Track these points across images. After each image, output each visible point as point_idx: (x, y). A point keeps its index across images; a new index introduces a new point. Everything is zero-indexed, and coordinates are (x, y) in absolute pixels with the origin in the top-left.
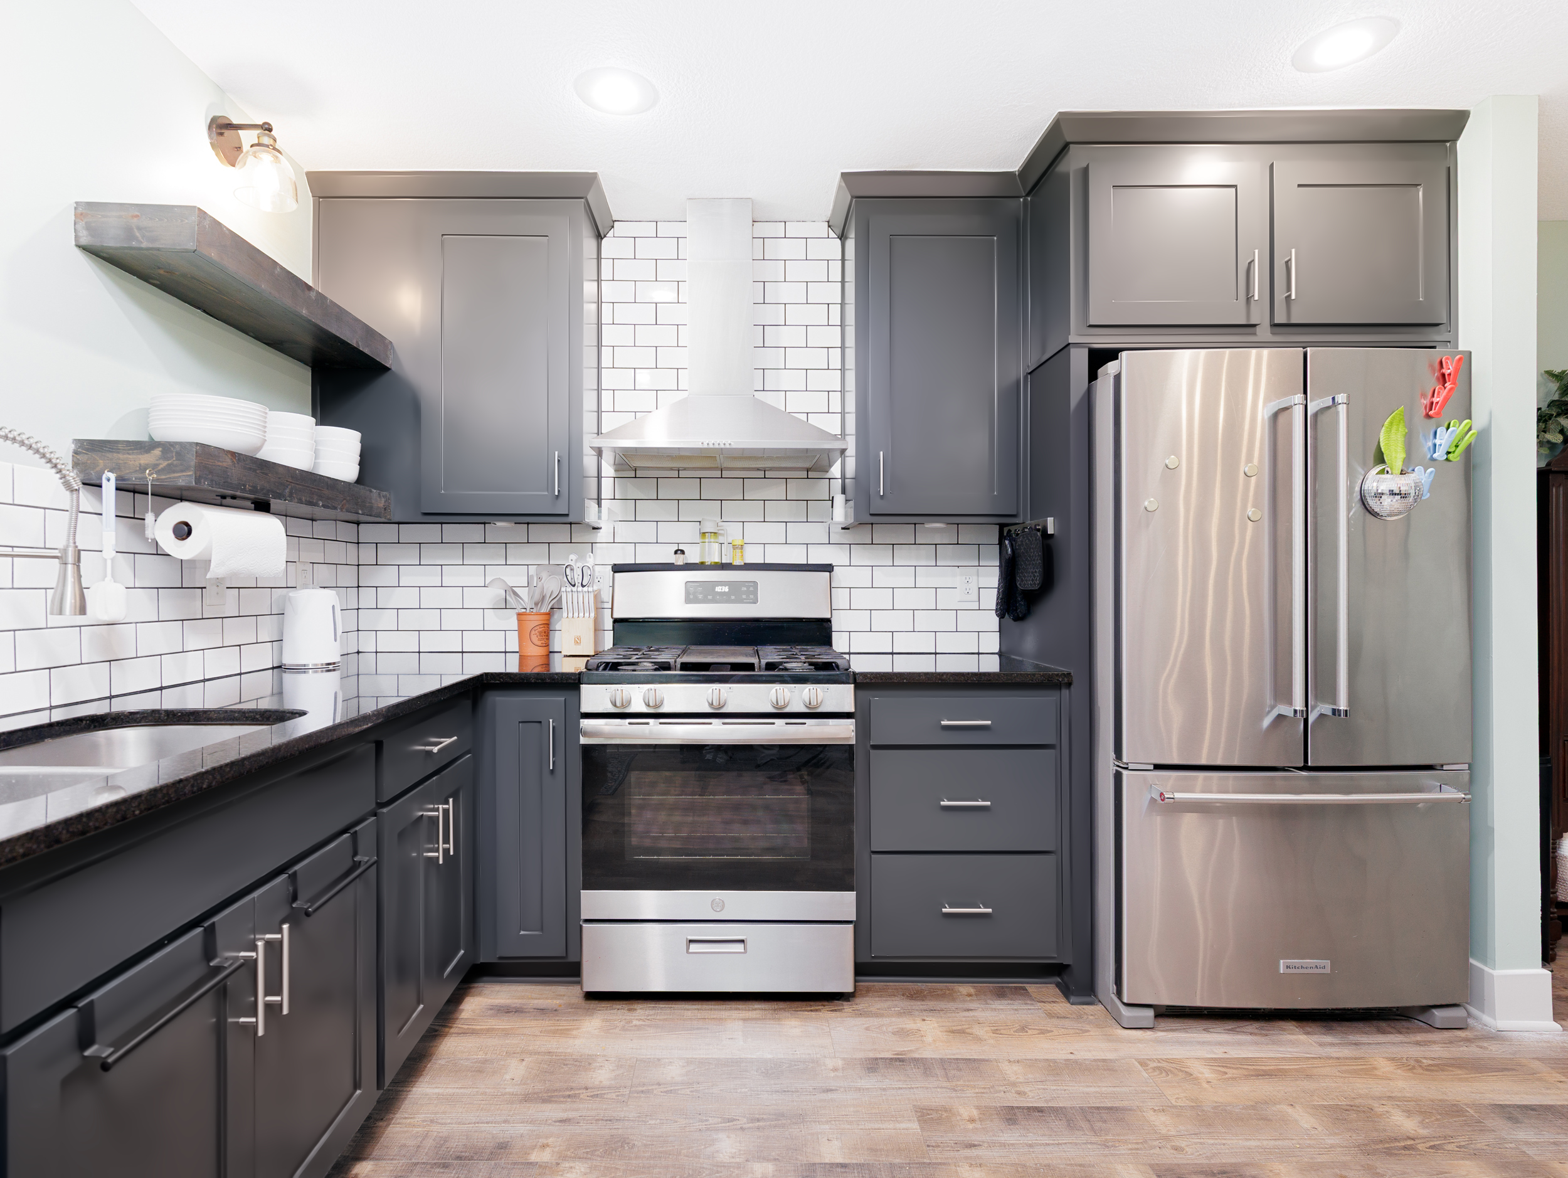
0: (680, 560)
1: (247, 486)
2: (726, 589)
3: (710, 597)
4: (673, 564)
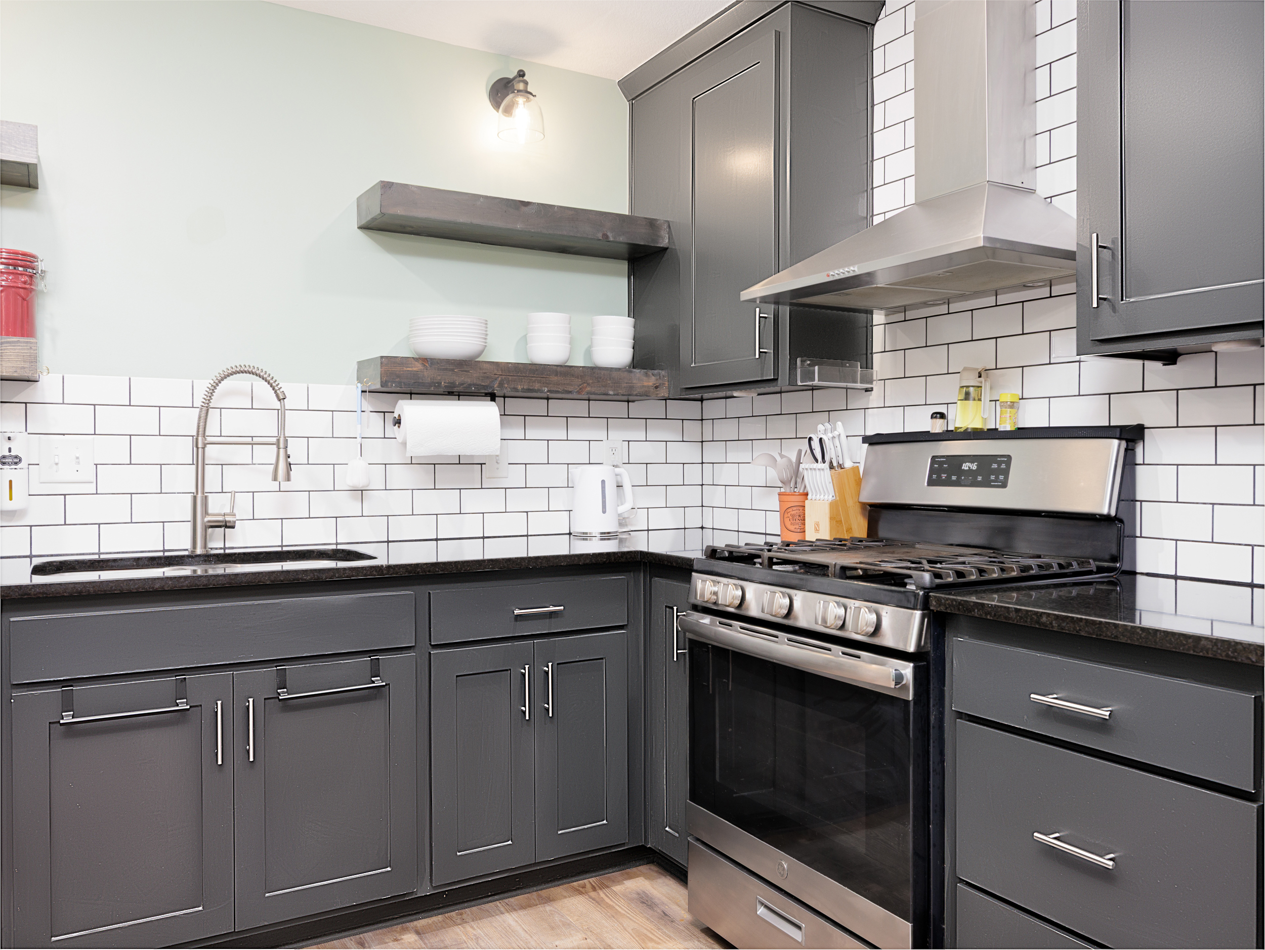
0: (937, 427)
1: (443, 383)
2: (974, 467)
3: (954, 478)
4: (929, 431)
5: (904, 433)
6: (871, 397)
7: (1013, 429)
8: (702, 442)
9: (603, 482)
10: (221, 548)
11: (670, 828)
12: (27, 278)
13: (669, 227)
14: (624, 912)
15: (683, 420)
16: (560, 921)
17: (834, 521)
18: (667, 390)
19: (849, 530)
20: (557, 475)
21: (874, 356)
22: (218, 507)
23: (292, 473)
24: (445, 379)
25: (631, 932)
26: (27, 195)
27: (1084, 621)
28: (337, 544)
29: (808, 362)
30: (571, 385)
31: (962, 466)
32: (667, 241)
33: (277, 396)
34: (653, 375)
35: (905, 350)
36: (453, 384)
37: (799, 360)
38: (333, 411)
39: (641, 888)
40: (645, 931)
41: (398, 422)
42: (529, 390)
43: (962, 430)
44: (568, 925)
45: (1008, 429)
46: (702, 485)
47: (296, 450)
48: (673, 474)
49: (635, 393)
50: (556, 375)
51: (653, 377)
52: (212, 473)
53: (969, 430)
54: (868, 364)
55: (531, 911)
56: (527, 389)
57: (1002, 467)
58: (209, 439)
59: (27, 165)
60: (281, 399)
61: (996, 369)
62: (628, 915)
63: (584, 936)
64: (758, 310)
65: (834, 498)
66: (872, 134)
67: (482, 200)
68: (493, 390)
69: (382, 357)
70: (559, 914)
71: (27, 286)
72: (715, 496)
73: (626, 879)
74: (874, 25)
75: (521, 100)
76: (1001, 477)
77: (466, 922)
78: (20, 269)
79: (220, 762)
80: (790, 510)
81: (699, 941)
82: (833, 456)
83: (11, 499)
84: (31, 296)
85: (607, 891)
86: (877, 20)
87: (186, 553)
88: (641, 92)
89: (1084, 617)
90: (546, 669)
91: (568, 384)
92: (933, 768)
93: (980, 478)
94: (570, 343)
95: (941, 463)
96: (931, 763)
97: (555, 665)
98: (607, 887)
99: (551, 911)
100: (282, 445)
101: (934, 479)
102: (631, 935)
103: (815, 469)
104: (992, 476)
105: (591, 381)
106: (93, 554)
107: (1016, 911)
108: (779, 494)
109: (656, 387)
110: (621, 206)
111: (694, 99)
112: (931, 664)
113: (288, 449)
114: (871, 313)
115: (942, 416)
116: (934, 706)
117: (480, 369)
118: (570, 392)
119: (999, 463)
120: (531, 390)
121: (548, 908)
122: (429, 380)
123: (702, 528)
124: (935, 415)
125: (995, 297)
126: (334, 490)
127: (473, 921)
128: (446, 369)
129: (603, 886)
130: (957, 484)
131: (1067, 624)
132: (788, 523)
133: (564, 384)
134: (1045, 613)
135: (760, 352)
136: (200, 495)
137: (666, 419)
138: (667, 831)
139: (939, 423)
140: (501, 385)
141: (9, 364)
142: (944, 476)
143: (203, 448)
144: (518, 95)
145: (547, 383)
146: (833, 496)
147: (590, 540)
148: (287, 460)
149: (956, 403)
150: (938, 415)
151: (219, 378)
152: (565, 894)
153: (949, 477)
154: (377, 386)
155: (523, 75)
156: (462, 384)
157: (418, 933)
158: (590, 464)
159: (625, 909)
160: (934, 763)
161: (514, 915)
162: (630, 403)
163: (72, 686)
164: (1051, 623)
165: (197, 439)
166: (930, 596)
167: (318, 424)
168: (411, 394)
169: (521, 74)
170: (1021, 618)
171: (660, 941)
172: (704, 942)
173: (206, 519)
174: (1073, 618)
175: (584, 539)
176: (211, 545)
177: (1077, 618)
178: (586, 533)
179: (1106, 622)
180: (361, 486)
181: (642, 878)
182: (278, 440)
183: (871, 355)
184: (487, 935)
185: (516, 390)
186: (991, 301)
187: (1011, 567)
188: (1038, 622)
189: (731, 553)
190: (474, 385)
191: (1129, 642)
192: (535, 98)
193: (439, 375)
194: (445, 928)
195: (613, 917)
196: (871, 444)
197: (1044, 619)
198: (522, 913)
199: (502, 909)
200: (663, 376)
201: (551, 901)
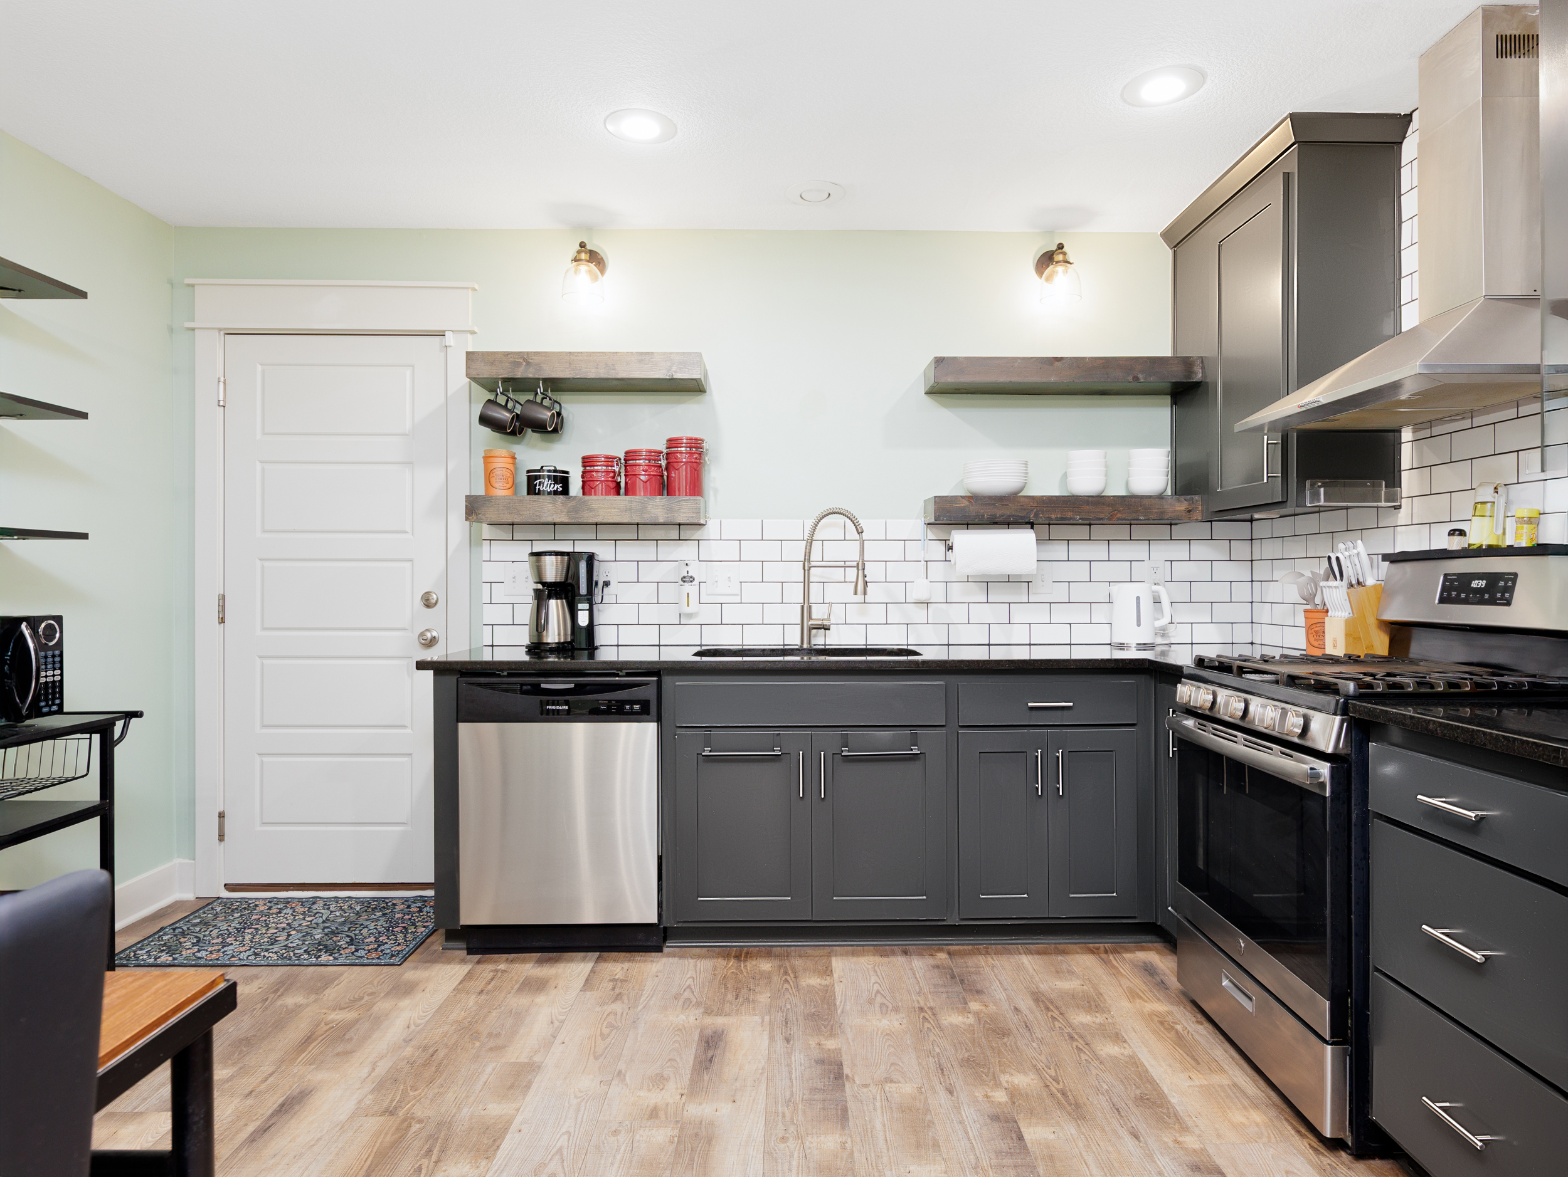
5: (1430, 550)
6: (1399, 515)
7: (1530, 545)
8: (1252, 561)
9: (1138, 598)
10: (822, 645)
11: (1172, 908)
12: (697, 455)
13: (1202, 362)
14: (1125, 974)
15: (1230, 540)
16: (1067, 968)
17: (1351, 639)
18: (1200, 513)
19: (1370, 646)
20: (1099, 592)
21: (1403, 473)
22: (819, 613)
23: (868, 589)
24: (987, 512)
25: (1125, 988)
26: (701, 397)
27: (1461, 729)
28: (908, 645)
29: (1319, 484)
30: (1102, 513)
31: (1471, 583)
32: (1200, 375)
33: (857, 530)
34: (1185, 500)
35: (1431, 466)
36: (994, 516)
37: (1308, 483)
38: (905, 540)
39: (1149, 959)
40: (1138, 991)
41: (950, 548)
42: (1062, 519)
43: (1475, 547)
44: (1071, 972)
45: (1524, 545)
46: (1252, 602)
47: (873, 571)
48: (1220, 592)
49: (1166, 517)
50: (1088, 504)
51: (1186, 502)
52: (815, 589)
53: (1484, 547)
54: (1394, 481)
55: (1045, 957)
56: (1060, 518)
57: (1508, 584)
58: (813, 564)
59: (696, 379)
60: (860, 532)
61: (1518, 483)
62: (1128, 976)
63: (1082, 983)
64: (1266, 437)
65: (1351, 615)
66: (1400, 252)
67: (1019, 361)
68: (1030, 520)
69: (935, 497)
70: (1068, 964)
71: (698, 461)
72: (1264, 613)
73: (1138, 950)
74: (1401, 143)
75: (1060, 269)
76: (1507, 595)
77: (989, 954)
78: (694, 449)
79: (801, 796)
80: (1314, 626)
81: (1184, 1008)
82: (1351, 573)
83: (688, 606)
84: (700, 466)
85: (1117, 956)
86: (1404, 138)
87: (797, 647)
88: (1181, 239)
89: (1460, 725)
90: (1058, 754)
91: (1099, 512)
92: (1355, 863)
93: (1487, 596)
94: (1106, 475)
95: (1452, 581)
96: (1353, 858)
97: (1066, 753)
98: (1119, 953)
99: (1061, 960)
100: (860, 568)
101: (1445, 597)
102: (1124, 991)
103: (1331, 587)
104: (1498, 594)
105: (1121, 509)
106: (739, 645)
107: (1417, 1001)
108: (1306, 611)
109: (1189, 511)
110: (1163, 348)
111: (1220, 242)
112: (1353, 766)
113: (865, 570)
114: (1400, 432)
115: (1462, 533)
116: (1355, 805)
117: (1018, 502)
118: (1101, 519)
119: (1506, 581)
120: (1064, 518)
121: (1060, 958)
122: (974, 514)
123: (1252, 643)
124: (1452, 533)
125: (1516, 409)
126: (906, 603)
127: (995, 954)
128: (989, 504)
129: (1115, 951)
130: (1466, 602)
131: (1448, 731)
132: (1312, 639)
133: (1096, 512)
134: (1432, 720)
135: (1268, 477)
136: (806, 605)
137: (1212, 539)
138: (1169, 910)
139: (1456, 541)
140: (1036, 515)
141: (684, 515)
142: (1454, 594)
143: (809, 570)
144: (1056, 266)
145: (1079, 512)
146: (1350, 614)
147: (1127, 650)
148: (864, 579)
149: (1470, 520)
150: (1457, 532)
151: (819, 518)
152: (1079, 950)
153: (1458, 595)
154: (932, 521)
155: (1063, 247)
156: (1003, 516)
157: (949, 953)
158: (1131, 582)
159: (1128, 972)
160: (1355, 858)
161: (1030, 957)
162: (1172, 526)
163: (711, 731)
164: (1436, 730)
165: (804, 564)
166: (1348, 703)
167: (894, 551)
168: (968, 524)
169: (1061, 247)
170: (1414, 725)
171: (1148, 1000)
172: (1190, 1009)
173: (810, 623)
174: (1452, 725)
175: (1121, 649)
176: (813, 642)
177: (1455, 725)
178: (1124, 644)
179: (1477, 730)
180: (924, 599)
181: (1154, 952)
182: (858, 564)
183: (1399, 473)
184: (1002, 966)
185: (1050, 519)
186: (1512, 413)
187: (1465, 683)
188: (1427, 729)
189: (1220, 663)
190: (1013, 516)
191: (1494, 749)
192: (1072, 265)
193: (982, 509)
194: (971, 955)
195: (1114, 975)
196: (1392, 562)
197: (1431, 726)
198: (1036, 957)
199: (1022, 951)
200: (1197, 501)
201: (1064, 953)
